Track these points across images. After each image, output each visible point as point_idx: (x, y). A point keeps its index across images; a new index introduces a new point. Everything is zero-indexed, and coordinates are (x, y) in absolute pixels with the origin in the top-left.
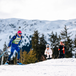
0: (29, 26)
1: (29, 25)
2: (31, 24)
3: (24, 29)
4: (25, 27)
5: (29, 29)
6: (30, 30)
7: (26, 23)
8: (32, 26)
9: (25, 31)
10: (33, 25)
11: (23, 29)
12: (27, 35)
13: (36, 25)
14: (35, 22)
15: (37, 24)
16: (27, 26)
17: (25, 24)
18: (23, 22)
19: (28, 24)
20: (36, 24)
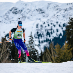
0: (62, 11)
2: (65, 9)
3: (56, 15)
4: (57, 13)
5: (62, 15)
6: (64, 17)
7: (59, 8)
8: (66, 12)
9: (56, 18)
10: (68, 10)
11: (54, 15)
12: (59, 23)
13: (71, 10)
14: (71, 6)
16: (60, 11)
17: (57, 8)
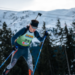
1: (18, 18)
15: (30, 16)
18: (11, 14)
19: (17, 16)
20: (28, 16)
